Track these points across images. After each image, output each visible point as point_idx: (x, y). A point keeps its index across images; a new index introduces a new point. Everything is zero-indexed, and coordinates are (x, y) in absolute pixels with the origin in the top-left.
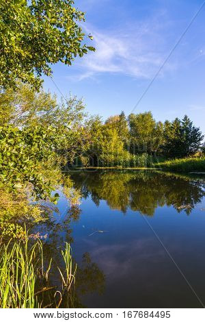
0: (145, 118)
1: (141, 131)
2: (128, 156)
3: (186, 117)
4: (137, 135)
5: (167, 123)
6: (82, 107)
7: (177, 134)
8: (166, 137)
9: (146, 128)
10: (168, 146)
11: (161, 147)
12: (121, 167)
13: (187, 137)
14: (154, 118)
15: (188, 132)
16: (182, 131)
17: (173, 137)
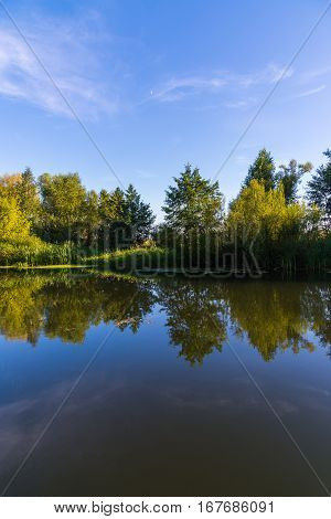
0: (68, 182)
1: (61, 204)
2: (38, 246)
3: (131, 188)
4: (55, 211)
5: (103, 194)
7: (118, 211)
8: (103, 216)
9: (70, 200)
12: (25, 266)
13: (133, 217)
14: (82, 184)
15: (134, 209)
16: (125, 208)
17: (113, 216)
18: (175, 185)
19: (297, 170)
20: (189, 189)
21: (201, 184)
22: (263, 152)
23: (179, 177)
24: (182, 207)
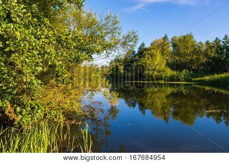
0: (186, 39)
1: (182, 51)
2: (169, 72)
3: (226, 36)
4: (179, 54)
5: (207, 43)
6: (117, 22)
7: (217, 52)
8: (206, 55)
9: (187, 48)
10: (208, 64)
11: (202, 64)
12: (163, 82)
14: (194, 39)
16: (222, 49)
17: (213, 55)
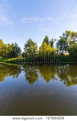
3: (16, 43)
5: (9, 44)
7: (12, 49)
8: (8, 50)
10: (9, 54)
11: (7, 54)
13: (16, 50)
14: (3, 42)
15: (17, 48)
16: (14, 48)
17: (11, 50)
18: (27, 43)
19: (54, 40)
20: (30, 44)
21: (33, 43)
22: (46, 36)
23: (28, 41)
24: (28, 48)
